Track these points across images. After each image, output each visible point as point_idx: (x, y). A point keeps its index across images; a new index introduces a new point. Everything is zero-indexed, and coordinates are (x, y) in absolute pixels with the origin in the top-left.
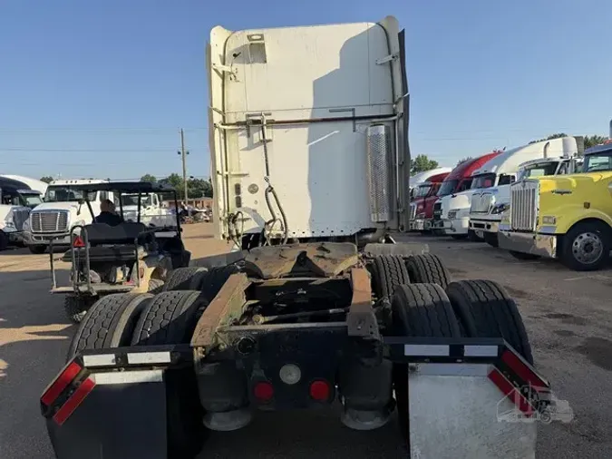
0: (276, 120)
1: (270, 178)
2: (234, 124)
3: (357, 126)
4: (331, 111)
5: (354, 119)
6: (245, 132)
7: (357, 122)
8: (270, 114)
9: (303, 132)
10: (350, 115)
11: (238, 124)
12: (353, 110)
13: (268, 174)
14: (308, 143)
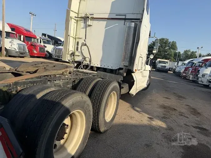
0: (94, 17)
1: (86, 40)
2: (80, 18)
3: (126, 23)
4: (116, 15)
5: (125, 19)
6: (83, 21)
7: (126, 21)
8: (93, 15)
9: (104, 23)
10: (124, 17)
11: (81, 18)
12: (125, 15)
13: (86, 39)
14: (105, 28)
